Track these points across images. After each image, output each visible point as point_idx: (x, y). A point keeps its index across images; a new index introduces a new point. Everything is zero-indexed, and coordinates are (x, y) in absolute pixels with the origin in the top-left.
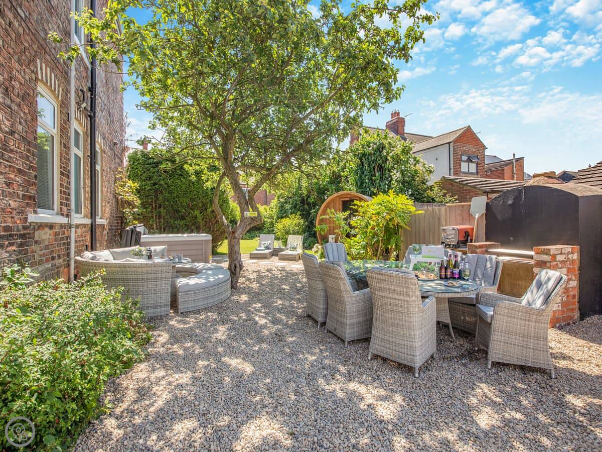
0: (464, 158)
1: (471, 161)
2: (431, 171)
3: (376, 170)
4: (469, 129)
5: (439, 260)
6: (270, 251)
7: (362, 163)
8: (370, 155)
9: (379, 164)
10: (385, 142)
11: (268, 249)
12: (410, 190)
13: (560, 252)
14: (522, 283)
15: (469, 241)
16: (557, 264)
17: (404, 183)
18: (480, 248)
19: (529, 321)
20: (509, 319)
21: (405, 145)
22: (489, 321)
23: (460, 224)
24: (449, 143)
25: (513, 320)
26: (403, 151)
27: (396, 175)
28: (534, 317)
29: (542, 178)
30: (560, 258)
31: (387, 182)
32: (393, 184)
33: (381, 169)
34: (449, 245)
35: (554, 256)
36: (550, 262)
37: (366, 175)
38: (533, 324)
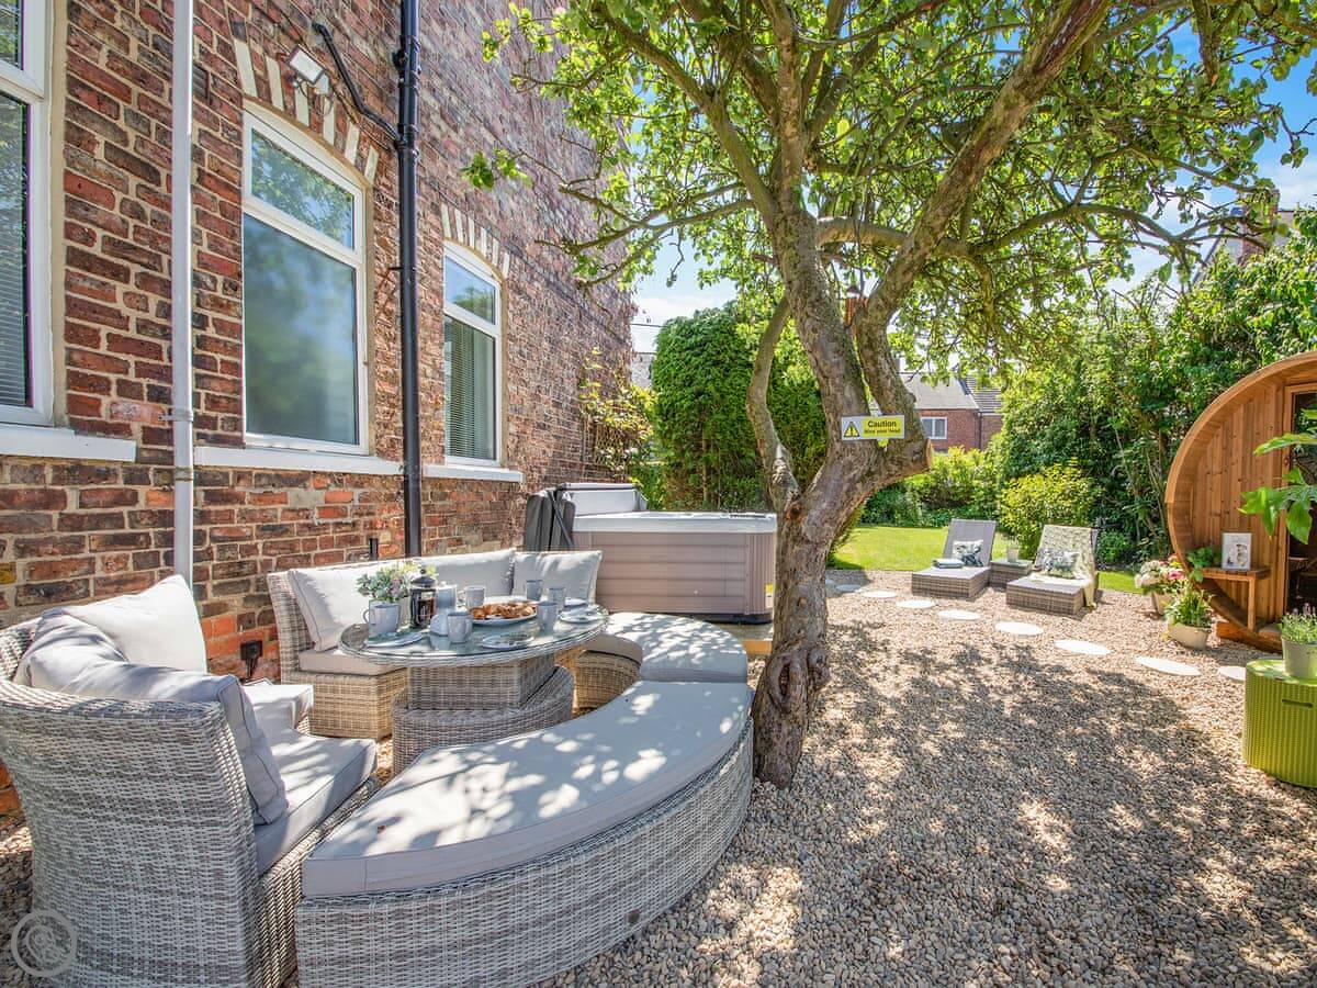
6: (979, 570)
11: (975, 564)
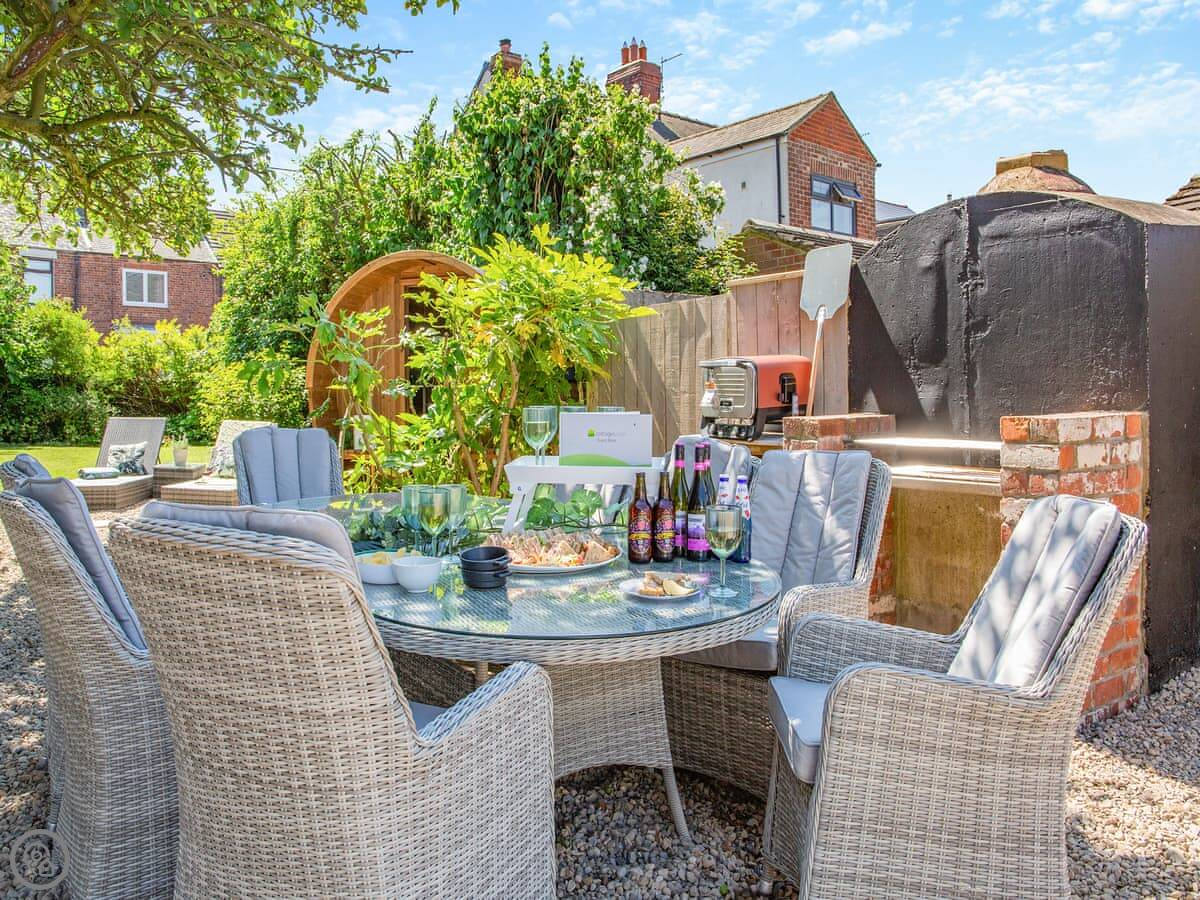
0: (821, 188)
1: (840, 200)
2: (712, 203)
3: (538, 190)
4: (830, 104)
5: (626, 476)
7: (494, 163)
8: (517, 136)
9: (547, 169)
10: (569, 97)
11: (135, 472)
12: (644, 259)
13: (1087, 434)
14: (964, 562)
15: (795, 410)
16: (1080, 481)
17: (624, 233)
18: (823, 433)
19: (981, 756)
20: (894, 756)
21: (627, 103)
22: (803, 772)
23: (770, 352)
24: (777, 137)
25: (911, 759)
26: (622, 123)
27: (599, 203)
28: (1006, 735)
29: (1024, 171)
30: (1089, 457)
31: (571, 231)
32: (590, 235)
33: (555, 186)
34: (727, 429)
35: (1069, 451)
36: (1057, 473)
37: (504, 209)
38: (1002, 771)
